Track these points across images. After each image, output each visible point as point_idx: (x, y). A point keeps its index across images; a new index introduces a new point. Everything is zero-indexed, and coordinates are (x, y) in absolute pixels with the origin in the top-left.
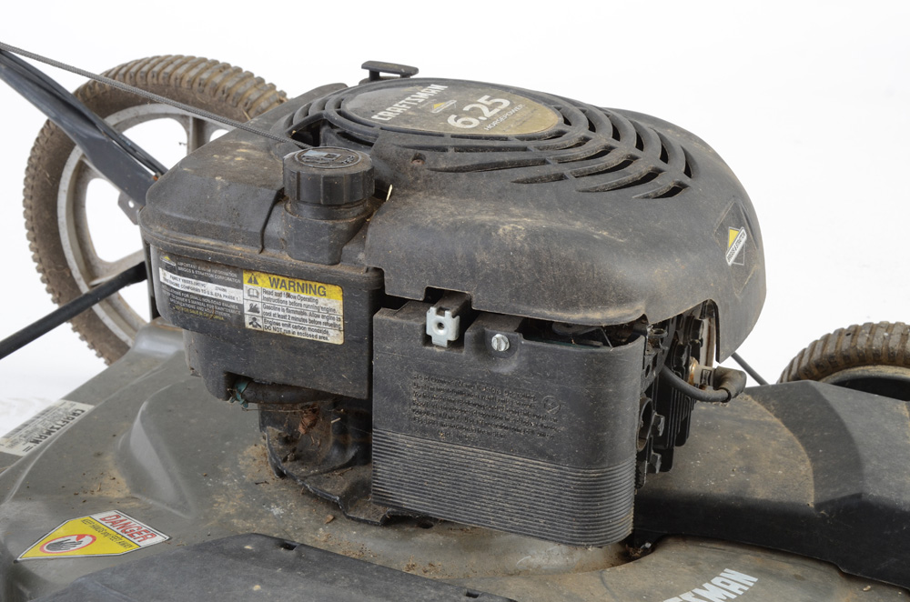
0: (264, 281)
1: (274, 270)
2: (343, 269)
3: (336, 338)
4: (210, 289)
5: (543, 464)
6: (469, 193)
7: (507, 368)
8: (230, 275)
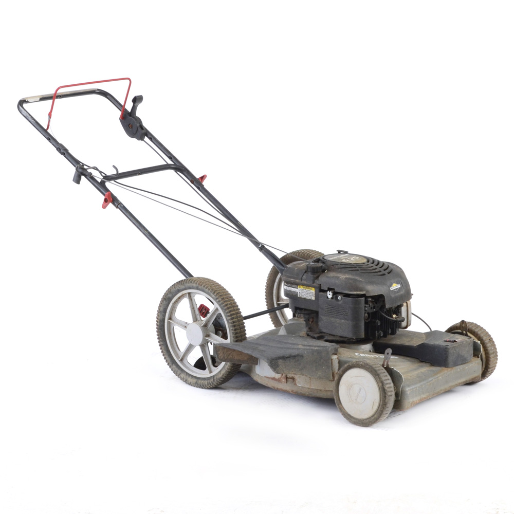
0: (302, 287)
1: (303, 285)
2: (315, 284)
3: (313, 298)
4: (292, 289)
5: (346, 321)
6: (340, 272)
7: (340, 303)
8: (296, 286)
